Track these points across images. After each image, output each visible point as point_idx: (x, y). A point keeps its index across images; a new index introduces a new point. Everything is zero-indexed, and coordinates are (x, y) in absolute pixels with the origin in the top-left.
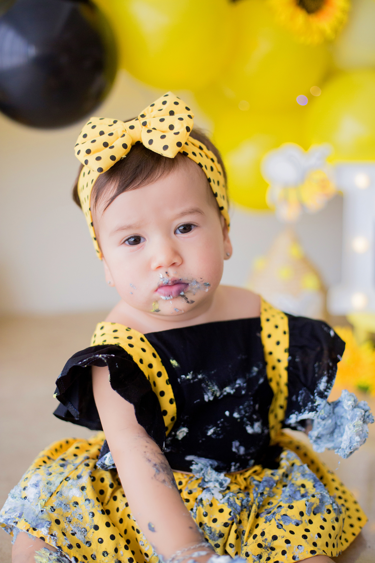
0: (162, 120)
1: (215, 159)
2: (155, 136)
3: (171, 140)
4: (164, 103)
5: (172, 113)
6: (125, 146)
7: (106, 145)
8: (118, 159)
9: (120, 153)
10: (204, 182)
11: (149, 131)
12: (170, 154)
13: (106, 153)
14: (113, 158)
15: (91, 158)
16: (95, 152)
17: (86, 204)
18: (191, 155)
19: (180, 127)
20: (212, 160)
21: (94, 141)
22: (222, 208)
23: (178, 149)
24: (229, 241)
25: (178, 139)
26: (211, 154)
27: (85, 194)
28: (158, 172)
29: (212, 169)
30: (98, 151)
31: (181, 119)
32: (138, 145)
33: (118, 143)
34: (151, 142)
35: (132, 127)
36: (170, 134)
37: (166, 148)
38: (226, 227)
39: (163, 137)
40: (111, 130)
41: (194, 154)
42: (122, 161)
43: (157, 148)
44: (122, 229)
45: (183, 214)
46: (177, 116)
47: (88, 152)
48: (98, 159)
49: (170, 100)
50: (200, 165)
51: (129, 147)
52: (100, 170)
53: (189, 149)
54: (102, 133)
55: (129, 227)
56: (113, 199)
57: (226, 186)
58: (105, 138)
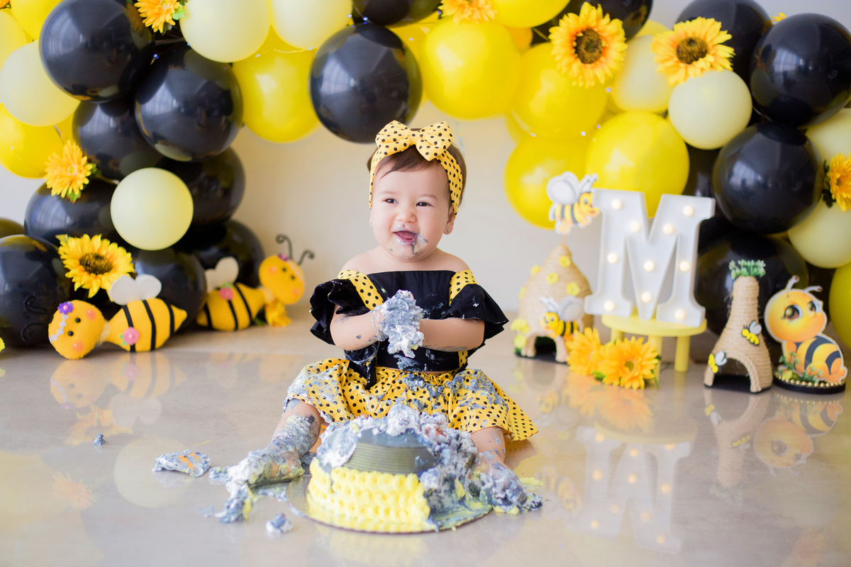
0: (432, 137)
1: (460, 171)
2: (424, 145)
3: (432, 150)
4: (439, 127)
5: (440, 135)
6: (405, 145)
7: (395, 140)
8: (398, 151)
9: (401, 148)
10: (444, 182)
11: (422, 141)
12: (428, 158)
13: (393, 145)
14: (395, 149)
15: (384, 145)
16: (387, 142)
17: (373, 170)
18: (442, 163)
19: (440, 145)
20: (457, 171)
21: (389, 136)
22: (453, 201)
23: (435, 157)
24: (452, 224)
25: (437, 151)
26: (458, 167)
27: (374, 164)
28: (419, 167)
29: (454, 176)
30: (389, 142)
31: (443, 140)
32: (414, 147)
33: (402, 141)
34: (421, 147)
35: (414, 135)
36: (433, 147)
37: (427, 154)
38: (452, 216)
39: (428, 147)
40: (401, 132)
41: (445, 163)
42: (400, 153)
43: (422, 152)
44: (387, 192)
45: (425, 195)
46: (442, 137)
47: (383, 141)
48: (387, 147)
49: (443, 126)
50: (446, 171)
51: (408, 146)
52: (386, 153)
53: (443, 160)
54: (396, 132)
55: (392, 193)
56: (388, 173)
57: (462, 189)
58: (396, 136)
